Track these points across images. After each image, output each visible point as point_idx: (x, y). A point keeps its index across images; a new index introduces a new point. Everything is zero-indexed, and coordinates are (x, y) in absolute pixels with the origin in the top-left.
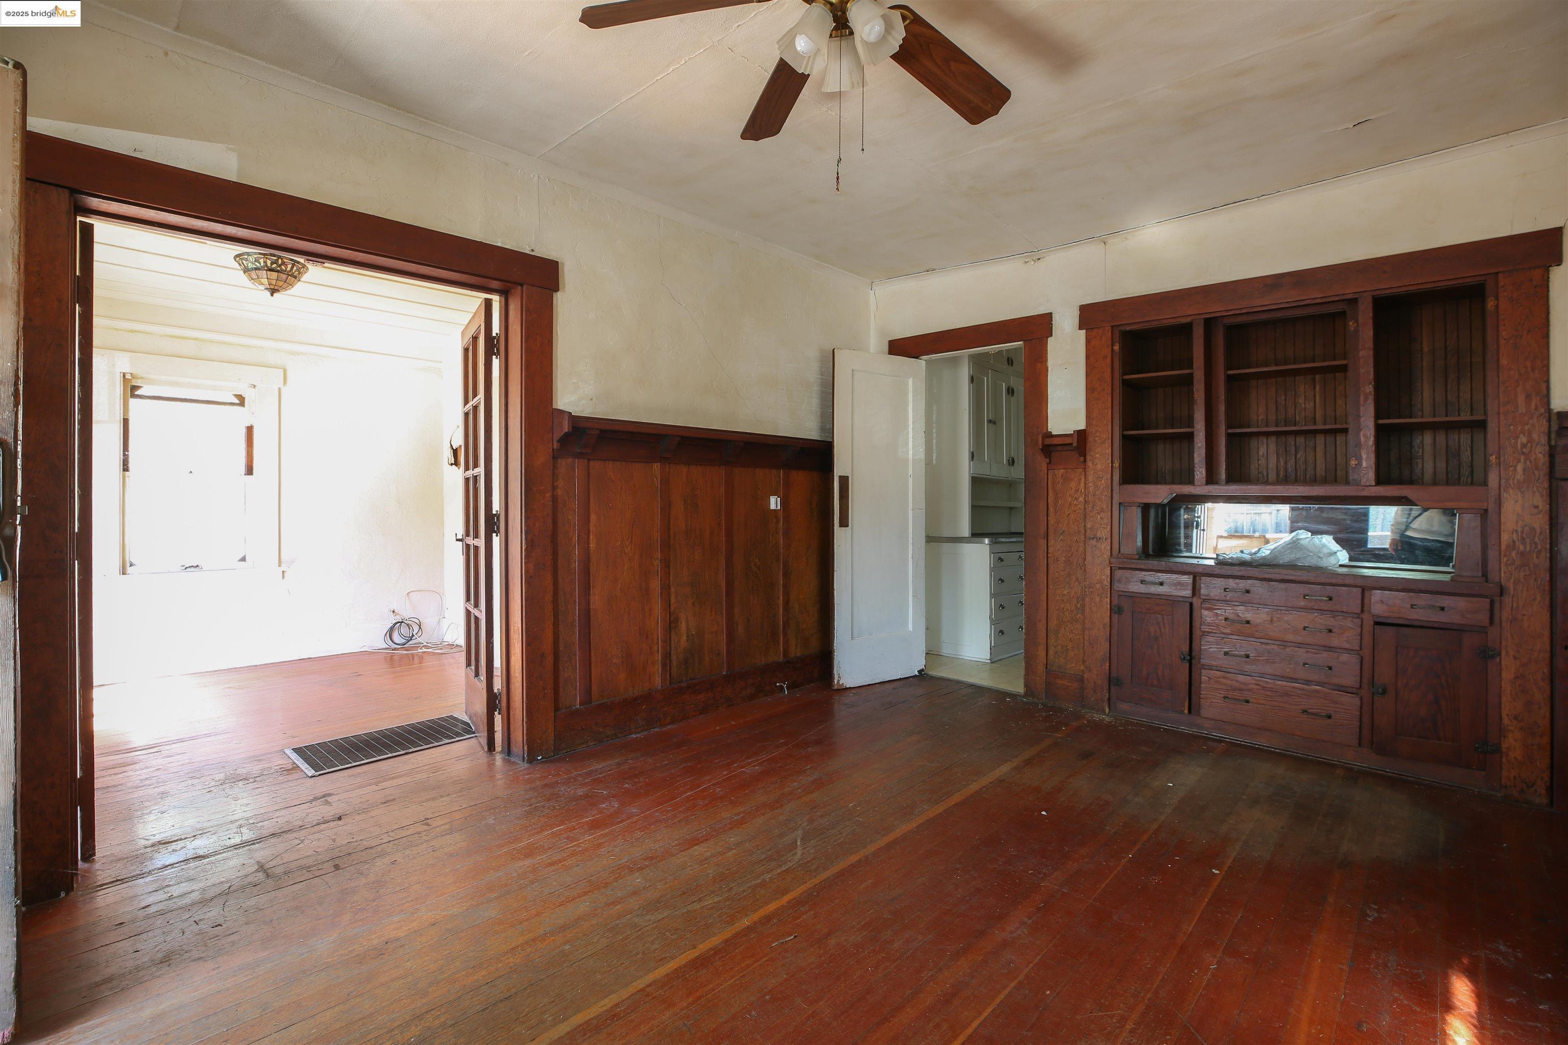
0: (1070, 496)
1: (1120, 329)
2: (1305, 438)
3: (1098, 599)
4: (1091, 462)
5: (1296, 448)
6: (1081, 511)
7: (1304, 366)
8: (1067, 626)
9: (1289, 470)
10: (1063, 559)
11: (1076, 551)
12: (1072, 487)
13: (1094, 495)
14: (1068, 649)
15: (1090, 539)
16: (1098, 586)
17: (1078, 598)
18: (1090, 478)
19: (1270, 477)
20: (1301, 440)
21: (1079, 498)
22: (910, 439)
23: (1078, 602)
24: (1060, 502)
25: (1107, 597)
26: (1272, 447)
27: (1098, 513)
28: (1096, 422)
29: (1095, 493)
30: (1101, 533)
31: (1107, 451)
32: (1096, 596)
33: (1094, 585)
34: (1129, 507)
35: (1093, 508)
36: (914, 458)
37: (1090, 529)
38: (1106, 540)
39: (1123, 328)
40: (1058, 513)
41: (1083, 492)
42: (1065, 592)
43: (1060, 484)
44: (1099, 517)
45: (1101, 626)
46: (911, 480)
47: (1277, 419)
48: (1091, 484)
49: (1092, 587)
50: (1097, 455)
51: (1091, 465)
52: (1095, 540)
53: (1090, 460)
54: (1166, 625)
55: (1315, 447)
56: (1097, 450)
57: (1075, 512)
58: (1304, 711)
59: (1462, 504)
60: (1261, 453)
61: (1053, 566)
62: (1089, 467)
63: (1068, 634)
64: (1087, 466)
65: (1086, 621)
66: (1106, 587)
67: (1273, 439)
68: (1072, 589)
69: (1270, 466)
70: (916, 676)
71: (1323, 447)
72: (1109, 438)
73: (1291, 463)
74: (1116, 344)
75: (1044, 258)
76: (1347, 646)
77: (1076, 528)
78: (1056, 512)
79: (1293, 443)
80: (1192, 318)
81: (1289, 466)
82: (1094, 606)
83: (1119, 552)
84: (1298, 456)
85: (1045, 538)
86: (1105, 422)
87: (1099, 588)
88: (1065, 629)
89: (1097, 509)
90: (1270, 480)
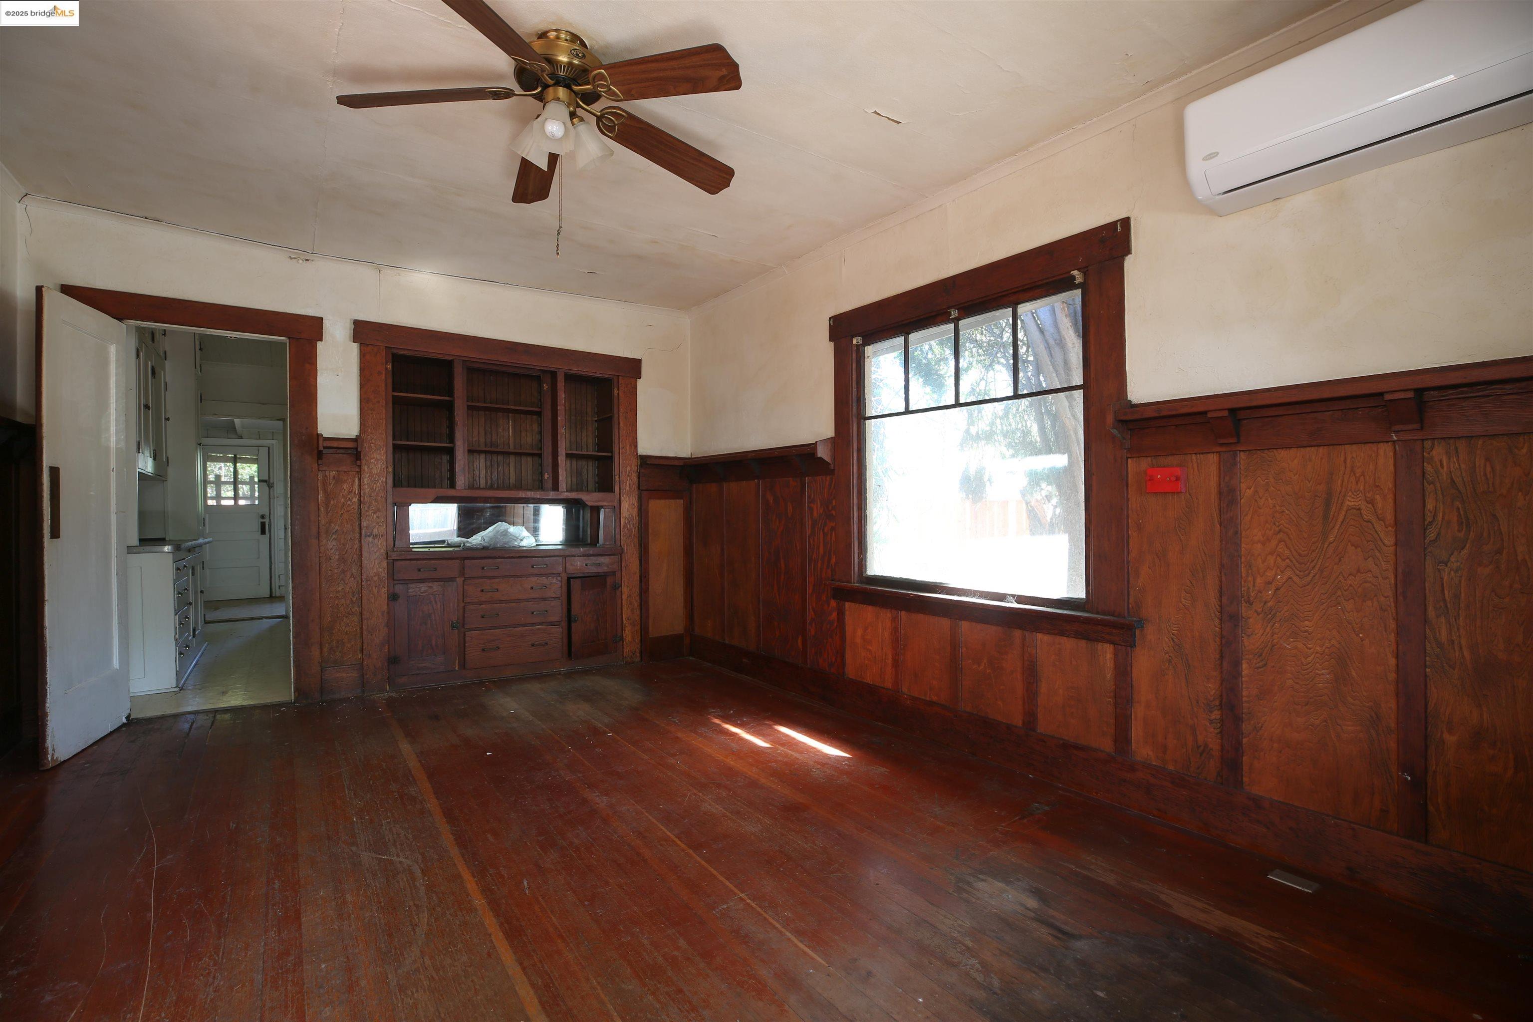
0: (343, 496)
1: (392, 351)
2: (503, 458)
3: (375, 590)
4: (366, 466)
5: (498, 463)
6: (356, 511)
7: (502, 406)
8: (343, 620)
9: (494, 479)
10: (337, 557)
11: (351, 548)
12: (345, 488)
13: (370, 496)
14: (344, 642)
15: (366, 537)
16: (375, 578)
17: (354, 592)
18: (366, 480)
19: (481, 483)
20: (500, 458)
21: (352, 498)
22: (112, 423)
23: (354, 596)
24: (332, 502)
25: (384, 588)
26: (482, 461)
27: (375, 513)
28: (371, 429)
29: (371, 494)
30: (378, 530)
31: (382, 457)
32: (374, 588)
33: (372, 577)
34: (402, 507)
35: (368, 508)
36: (118, 447)
37: (366, 527)
38: (382, 536)
39: (395, 351)
40: (329, 514)
41: (357, 493)
42: (340, 589)
43: (332, 485)
44: (375, 516)
45: (380, 614)
46: (113, 475)
47: (485, 442)
48: (366, 487)
49: (369, 580)
50: (372, 461)
51: (366, 469)
52: (372, 536)
53: (365, 464)
54: (438, 602)
55: (509, 463)
56: (373, 456)
57: (348, 511)
58: (533, 645)
59: (605, 504)
60: (475, 466)
61: (324, 565)
62: (364, 470)
63: (344, 628)
64: (362, 470)
65: (364, 612)
66: (384, 579)
67: (483, 456)
68: (346, 584)
69: (482, 476)
70: (124, 725)
71: (514, 464)
72: (383, 446)
73: (495, 474)
74: (389, 363)
75: (313, 260)
76: (554, 595)
77: (350, 526)
78: (327, 512)
79: (496, 460)
80: (454, 357)
81: (493, 476)
82: (371, 597)
83: (394, 545)
84: (499, 470)
85: (316, 538)
86: (380, 432)
87: (376, 581)
88: (340, 624)
89: (373, 508)
90: (481, 486)
